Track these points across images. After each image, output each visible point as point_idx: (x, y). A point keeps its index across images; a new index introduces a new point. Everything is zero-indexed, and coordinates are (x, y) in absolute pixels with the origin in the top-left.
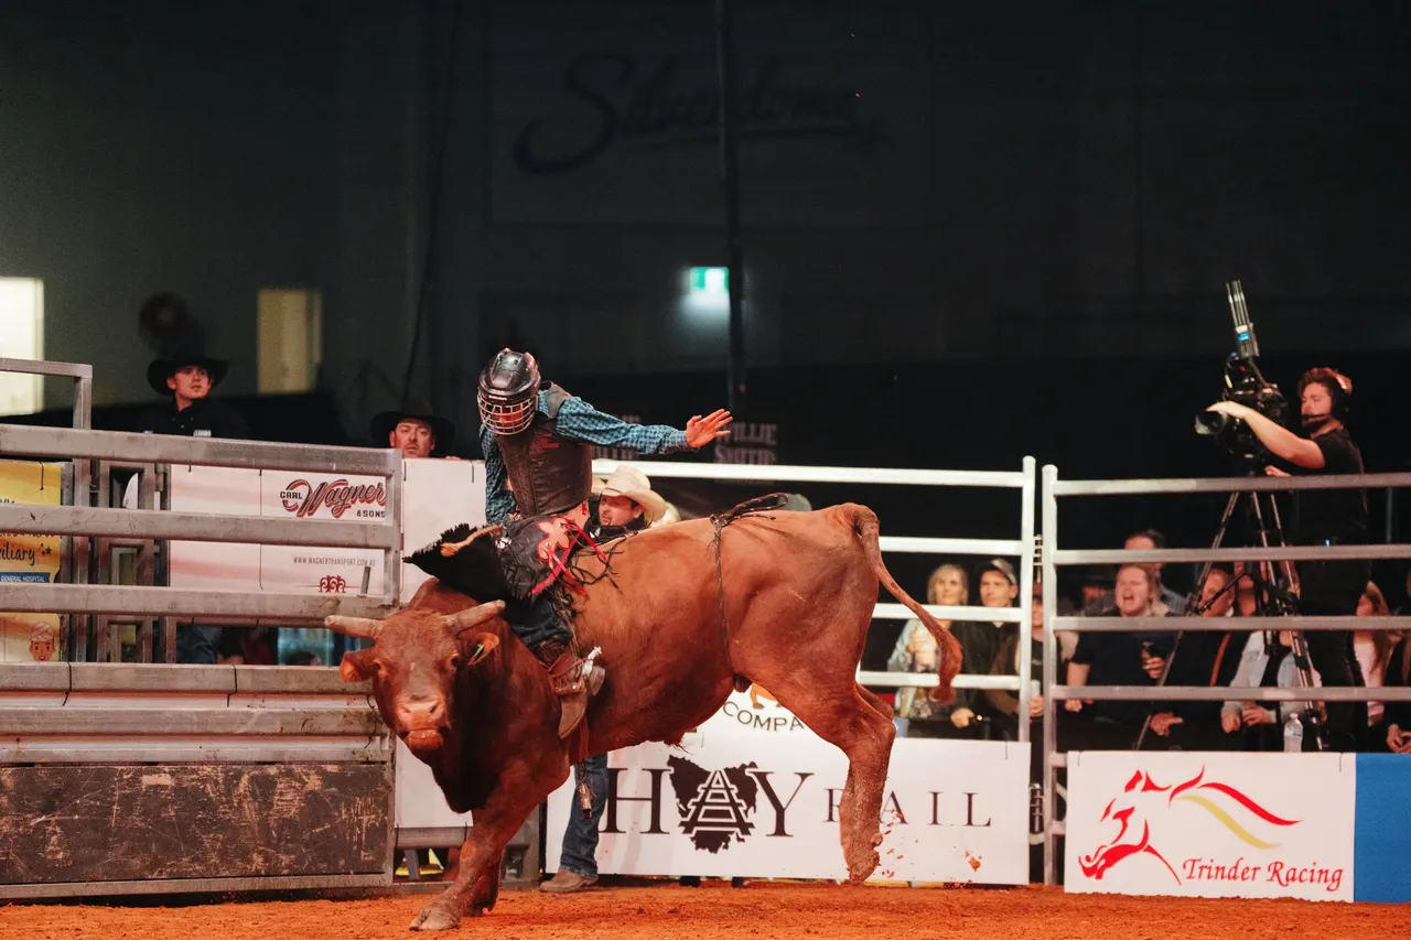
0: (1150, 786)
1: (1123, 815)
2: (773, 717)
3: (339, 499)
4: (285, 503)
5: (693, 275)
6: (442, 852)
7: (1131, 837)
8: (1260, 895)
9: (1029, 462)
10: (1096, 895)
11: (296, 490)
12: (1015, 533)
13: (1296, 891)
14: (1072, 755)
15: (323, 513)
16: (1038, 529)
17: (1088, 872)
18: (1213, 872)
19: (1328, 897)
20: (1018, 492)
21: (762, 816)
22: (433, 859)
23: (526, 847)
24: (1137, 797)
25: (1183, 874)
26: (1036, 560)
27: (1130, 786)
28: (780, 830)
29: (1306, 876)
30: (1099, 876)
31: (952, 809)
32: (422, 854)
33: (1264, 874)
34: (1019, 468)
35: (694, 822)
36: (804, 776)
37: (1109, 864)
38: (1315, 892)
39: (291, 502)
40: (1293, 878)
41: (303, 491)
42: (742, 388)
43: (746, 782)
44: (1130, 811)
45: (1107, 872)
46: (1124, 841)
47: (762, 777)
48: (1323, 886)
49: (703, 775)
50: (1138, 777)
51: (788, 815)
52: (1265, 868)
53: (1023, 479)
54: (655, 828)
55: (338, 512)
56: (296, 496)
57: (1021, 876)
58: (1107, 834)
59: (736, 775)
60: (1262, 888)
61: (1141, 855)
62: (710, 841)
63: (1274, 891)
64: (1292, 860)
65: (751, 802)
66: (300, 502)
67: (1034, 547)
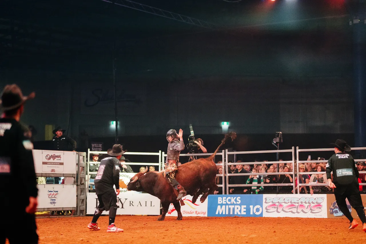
2: (121, 190)
3: (54, 157)
4: (46, 158)
5: (112, 122)
6: (71, 211)
8: (194, 216)
9: (160, 151)
10: (170, 217)
11: (48, 156)
12: (158, 162)
15: (52, 159)
16: (161, 161)
18: (187, 213)
19: (204, 216)
20: (158, 156)
22: (70, 212)
23: (84, 210)
25: (183, 213)
26: (161, 166)
28: (122, 207)
29: (201, 213)
30: (170, 214)
32: (68, 211)
33: (194, 213)
34: (158, 152)
36: (126, 199)
37: (172, 212)
38: (201, 215)
39: (47, 158)
40: (199, 213)
41: (49, 156)
42: (118, 140)
45: (172, 213)
46: (174, 208)
47: (120, 199)
48: (203, 214)
51: (124, 205)
52: (195, 212)
53: (159, 154)
55: (54, 160)
56: (48, 157)
58: (172, 207)
63: (196, 215)
64: (199, 211)
66: (48, 158)
67: (161, 164)
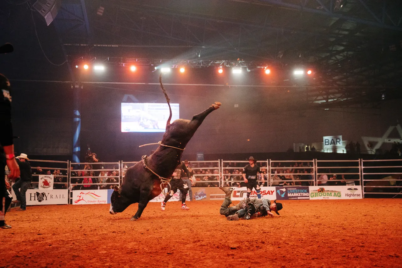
0: (83, 193)
1: (80, 197)
2: (45, 187)
7: (81, 198)
10: (76, 205)
13: (100, 203)
14: (73, 191)
17: (75, 202)
18: (91, 202)
19: (105, 203)
21: (45, 198)
24: (82, 195)
25: (87, 202)
27: (81, 194)
28: (46, 200)
29: (102, 201)
31: (58, 197)
35: (38, 199)
38: (103, 203)
40: (100, 202)
43: (43, 194)
44: (81, 196)
45: (78, 202)
46: (80, 199)
47: (45, 194)
49: (39, 194)
50: (82, 193)
51: (47, 198)
52: (97, 201)
54: (35, 200)
57: (67, 203)
58: (78, 198)
59: (42, 194)
60: (97, 203)
61: (82, 200)
62: (40, 201)
63: (98, 203)
64: (100, 200)
65: (44, 197)
